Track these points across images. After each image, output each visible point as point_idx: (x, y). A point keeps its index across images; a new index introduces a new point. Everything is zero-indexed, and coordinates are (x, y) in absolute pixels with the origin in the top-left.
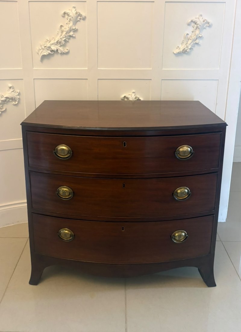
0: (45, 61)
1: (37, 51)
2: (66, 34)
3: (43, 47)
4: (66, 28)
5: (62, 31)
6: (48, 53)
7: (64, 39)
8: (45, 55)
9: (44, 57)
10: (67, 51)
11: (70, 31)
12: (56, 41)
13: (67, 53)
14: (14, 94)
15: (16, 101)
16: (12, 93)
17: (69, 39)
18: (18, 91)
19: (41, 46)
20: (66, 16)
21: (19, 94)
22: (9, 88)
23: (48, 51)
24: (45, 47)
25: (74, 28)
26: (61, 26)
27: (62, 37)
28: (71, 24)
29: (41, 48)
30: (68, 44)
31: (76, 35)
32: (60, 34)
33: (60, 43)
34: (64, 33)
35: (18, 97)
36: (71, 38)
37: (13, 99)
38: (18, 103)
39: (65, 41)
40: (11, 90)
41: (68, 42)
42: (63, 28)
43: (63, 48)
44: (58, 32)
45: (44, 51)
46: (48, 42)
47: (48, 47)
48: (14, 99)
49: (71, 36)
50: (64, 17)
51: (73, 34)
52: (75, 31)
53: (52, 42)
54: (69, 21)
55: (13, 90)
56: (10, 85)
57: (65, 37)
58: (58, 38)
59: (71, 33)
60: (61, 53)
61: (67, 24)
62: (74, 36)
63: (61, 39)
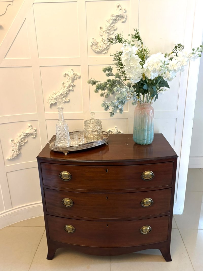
0: (53, 107)
1: (47, 101)
2: (67, 89)
3: (51, 98)
4: (67, 84)
5: (64, 86)
6: (54, 102)
7: (66, 92)
8: (53, 104)
9: (52, 105)
10: (68, 100)
11: (70, 86)
12: (60, 94)
13: (69, 102)
14: (32, 131)
15: (33, 135)
16: (31, 130)
17: (69, 92)
18: (35, 129)
19: (50, 97)
20: (67, 76)
21: (36, 131)
22: (28, 127)
23: (55, 101)
24: (53, 98)
25: (72, 84)
26: (64, 83)
27: (64, 91)
28: (71, 81)
29: (49, 99)
30: (69, 95)
31: (75, 89)
32: (63, 89)
33: (63, 95)
34: (66, 88)
35: (35, 132)
36: (71, 91)
37: (31, 134)
38: (35, 137)
39: (66, 93)
40: (30, 128)
41: (69, 94)
42: (65, 85)
43: (65, 98)
44: (61, 87)
45: (52, 101)
46: (55, 94)
47: (55, 98)
48: (33, 134)
49: (70, 90)
50: (65, 77)
51: (72, 88)
52: (74, 86)
53: (58, 94)
54: (69, 80)
55: (32, 128)
56: (29, 125)
57: (66, 91)
58: (61, 92)
59: (71, 88)
60: (64, 102)
61: (67, 81)
62: (73, 90)
63: (64, 92)
